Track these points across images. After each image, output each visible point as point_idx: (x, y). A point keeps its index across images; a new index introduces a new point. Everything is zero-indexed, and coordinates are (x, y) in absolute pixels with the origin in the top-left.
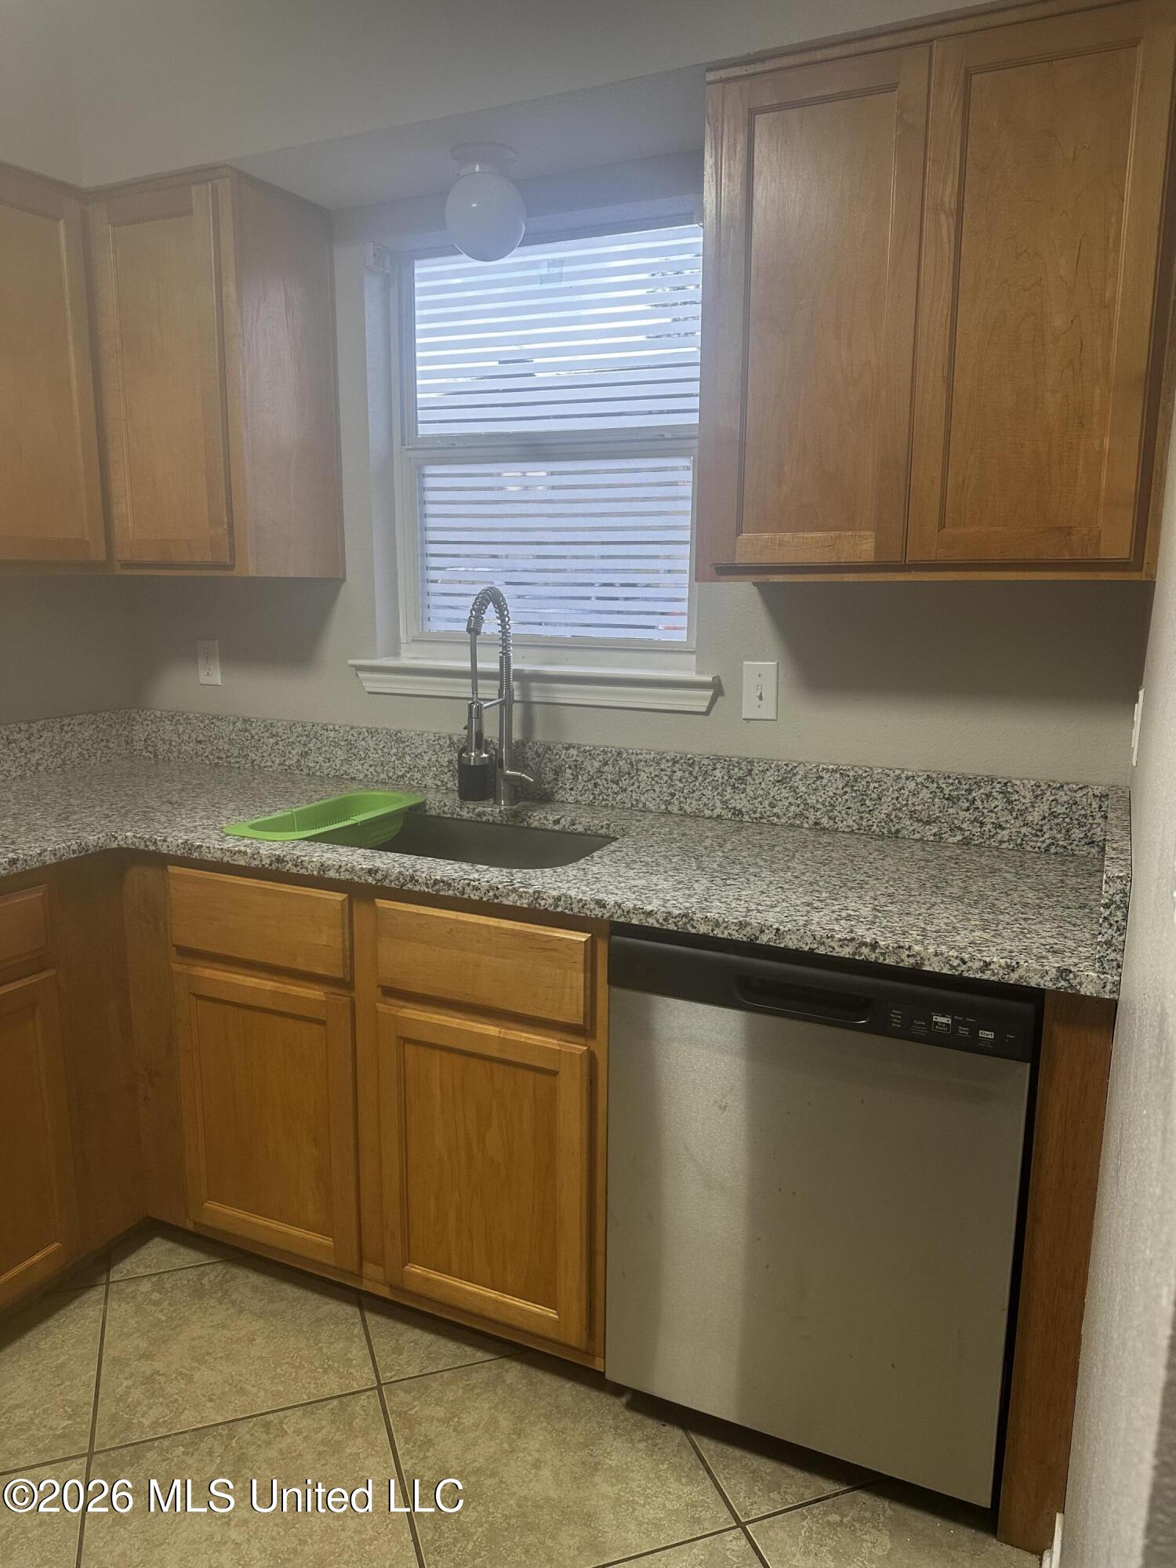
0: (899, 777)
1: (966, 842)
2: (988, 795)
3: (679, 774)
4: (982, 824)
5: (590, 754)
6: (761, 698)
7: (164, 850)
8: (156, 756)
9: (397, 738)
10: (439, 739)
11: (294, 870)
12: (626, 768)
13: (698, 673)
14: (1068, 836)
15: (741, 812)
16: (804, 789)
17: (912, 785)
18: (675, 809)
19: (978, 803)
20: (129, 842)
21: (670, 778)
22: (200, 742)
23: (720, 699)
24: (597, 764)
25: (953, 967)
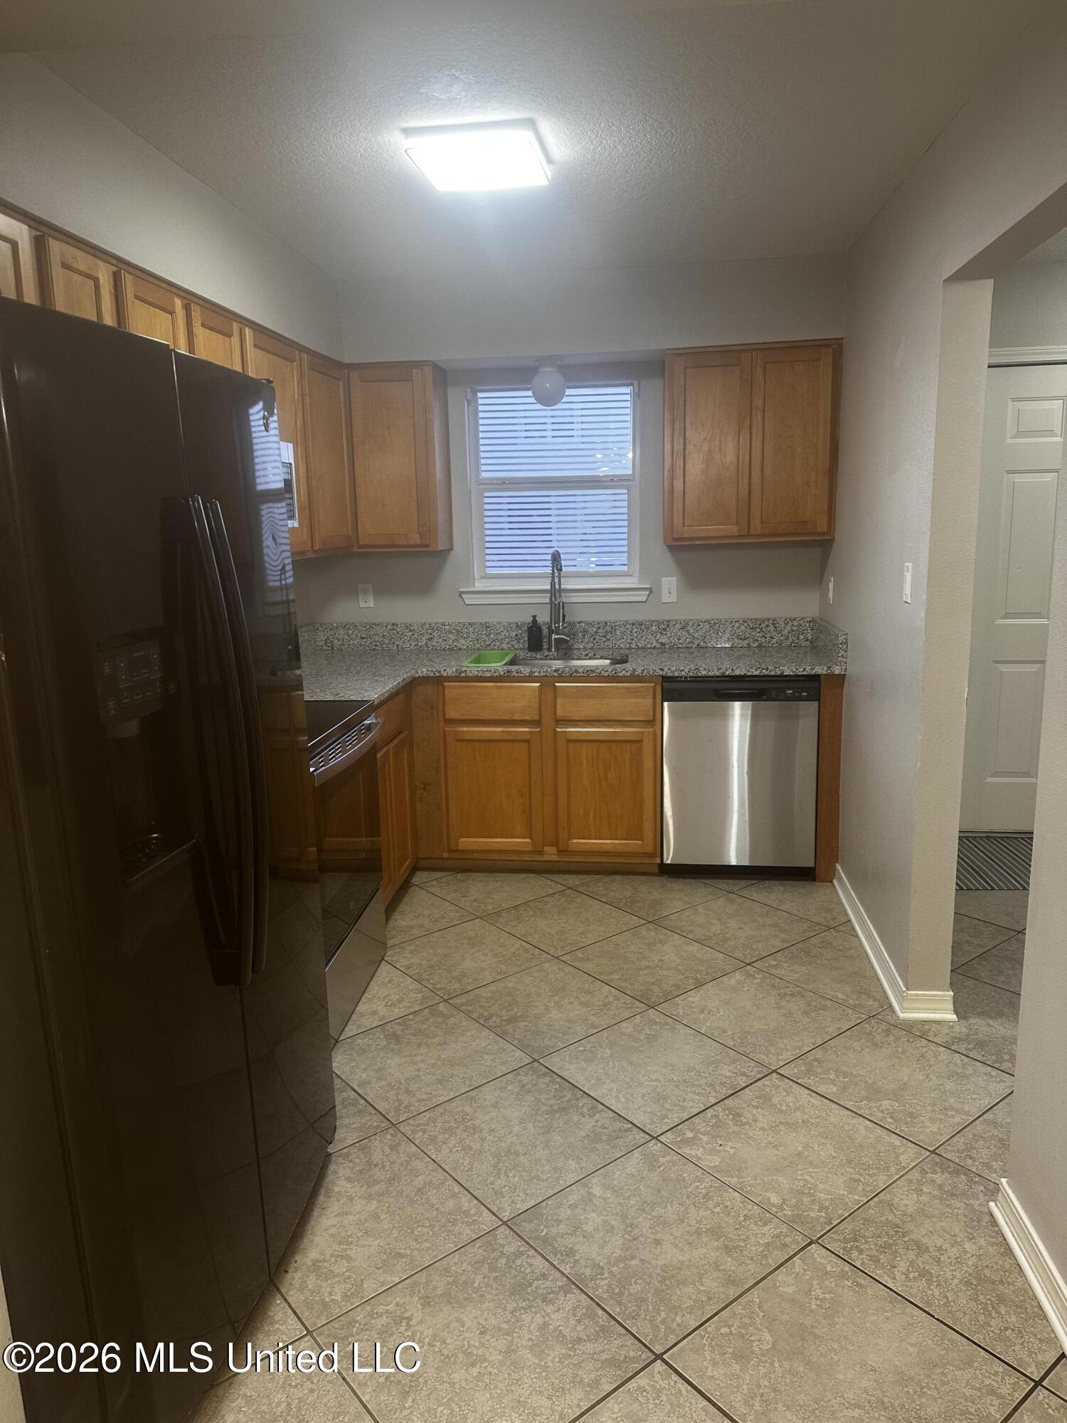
0: (732, 622)
1: (759, 646)
2: (767, 626)
3: (635, 630)
4: (766, 638)
5: (591, 624)
6: (670, 593)
7: (445, 674)
8: (333, 648)
9: (486, 626)
10: (510, 624)
11: (517, 675)
12: (609, 629)
13: (640, 584)
14: (798, 639)
15: (664, 644)
16: (692, 631)
17: (737, 625)
18: (633, 646)
19: (764, 629)
20: (424, 673)
21: (631, 632)
22: (363, 638)
23: (651, 595)
24: (595, 629)
25: (794, 672)
